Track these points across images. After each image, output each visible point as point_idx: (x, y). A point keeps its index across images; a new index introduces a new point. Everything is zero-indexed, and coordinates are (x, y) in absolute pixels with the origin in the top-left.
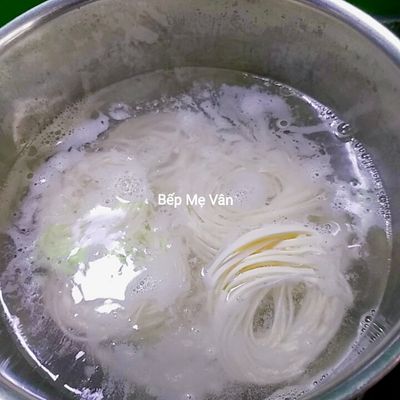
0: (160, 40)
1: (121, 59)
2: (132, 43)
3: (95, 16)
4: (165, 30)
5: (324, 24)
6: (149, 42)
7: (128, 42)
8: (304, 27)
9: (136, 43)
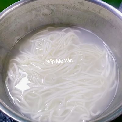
0: (51, 14)
1: (39, 19)
2: (43, 14)
3: (33, 6)
4: (53, 11)
5: (101, 10)
6: (48, 14)
7: (42, 14)
8: (94, 10)
9: (44, 14)
